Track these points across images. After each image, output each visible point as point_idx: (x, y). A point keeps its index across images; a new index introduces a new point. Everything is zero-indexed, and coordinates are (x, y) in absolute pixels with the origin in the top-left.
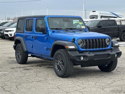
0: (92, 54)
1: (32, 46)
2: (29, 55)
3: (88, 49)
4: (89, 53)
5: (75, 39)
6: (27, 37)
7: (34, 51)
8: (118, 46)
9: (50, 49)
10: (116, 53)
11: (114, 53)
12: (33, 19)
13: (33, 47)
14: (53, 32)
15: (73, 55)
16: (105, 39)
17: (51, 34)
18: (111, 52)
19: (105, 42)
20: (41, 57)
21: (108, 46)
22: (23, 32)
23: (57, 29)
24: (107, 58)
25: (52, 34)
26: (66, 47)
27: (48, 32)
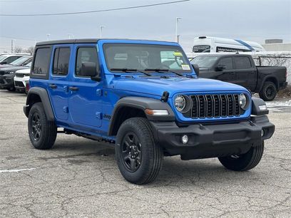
0: (209, 131)
1: (67, 108)
2: (59, 129)
3: (199, 119)
4: (201, 128)
5: (168, 94)
6: (55, 87)
7: (72, 120)
8: (267, 112)
9: (109, 117)
10: (263, 128)
11: (257, 127)
12: (69, 47)
13: (68, 111)
14: (117, 77)
15: (164, 132)
16: (236, 96)
17: (111, 82)
18: (252, 125)
19: (238, 102)
20: (88, 135)
21: (245, 111)
22: (47, 78)
23: (125, 70)
24: (242, 140)
25: (115, 82)
26: (147, 111)
27: (105, 77)
